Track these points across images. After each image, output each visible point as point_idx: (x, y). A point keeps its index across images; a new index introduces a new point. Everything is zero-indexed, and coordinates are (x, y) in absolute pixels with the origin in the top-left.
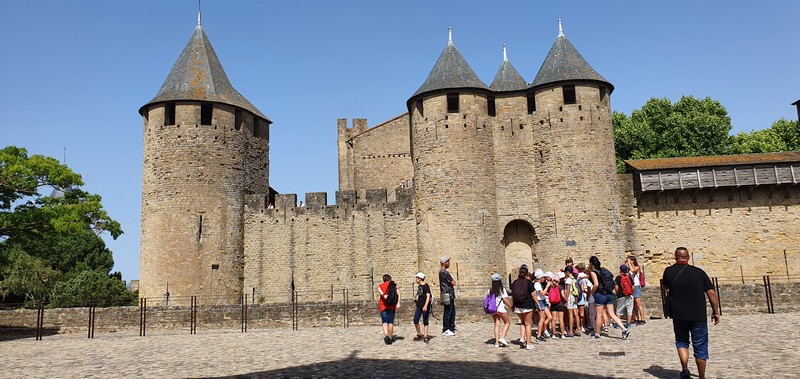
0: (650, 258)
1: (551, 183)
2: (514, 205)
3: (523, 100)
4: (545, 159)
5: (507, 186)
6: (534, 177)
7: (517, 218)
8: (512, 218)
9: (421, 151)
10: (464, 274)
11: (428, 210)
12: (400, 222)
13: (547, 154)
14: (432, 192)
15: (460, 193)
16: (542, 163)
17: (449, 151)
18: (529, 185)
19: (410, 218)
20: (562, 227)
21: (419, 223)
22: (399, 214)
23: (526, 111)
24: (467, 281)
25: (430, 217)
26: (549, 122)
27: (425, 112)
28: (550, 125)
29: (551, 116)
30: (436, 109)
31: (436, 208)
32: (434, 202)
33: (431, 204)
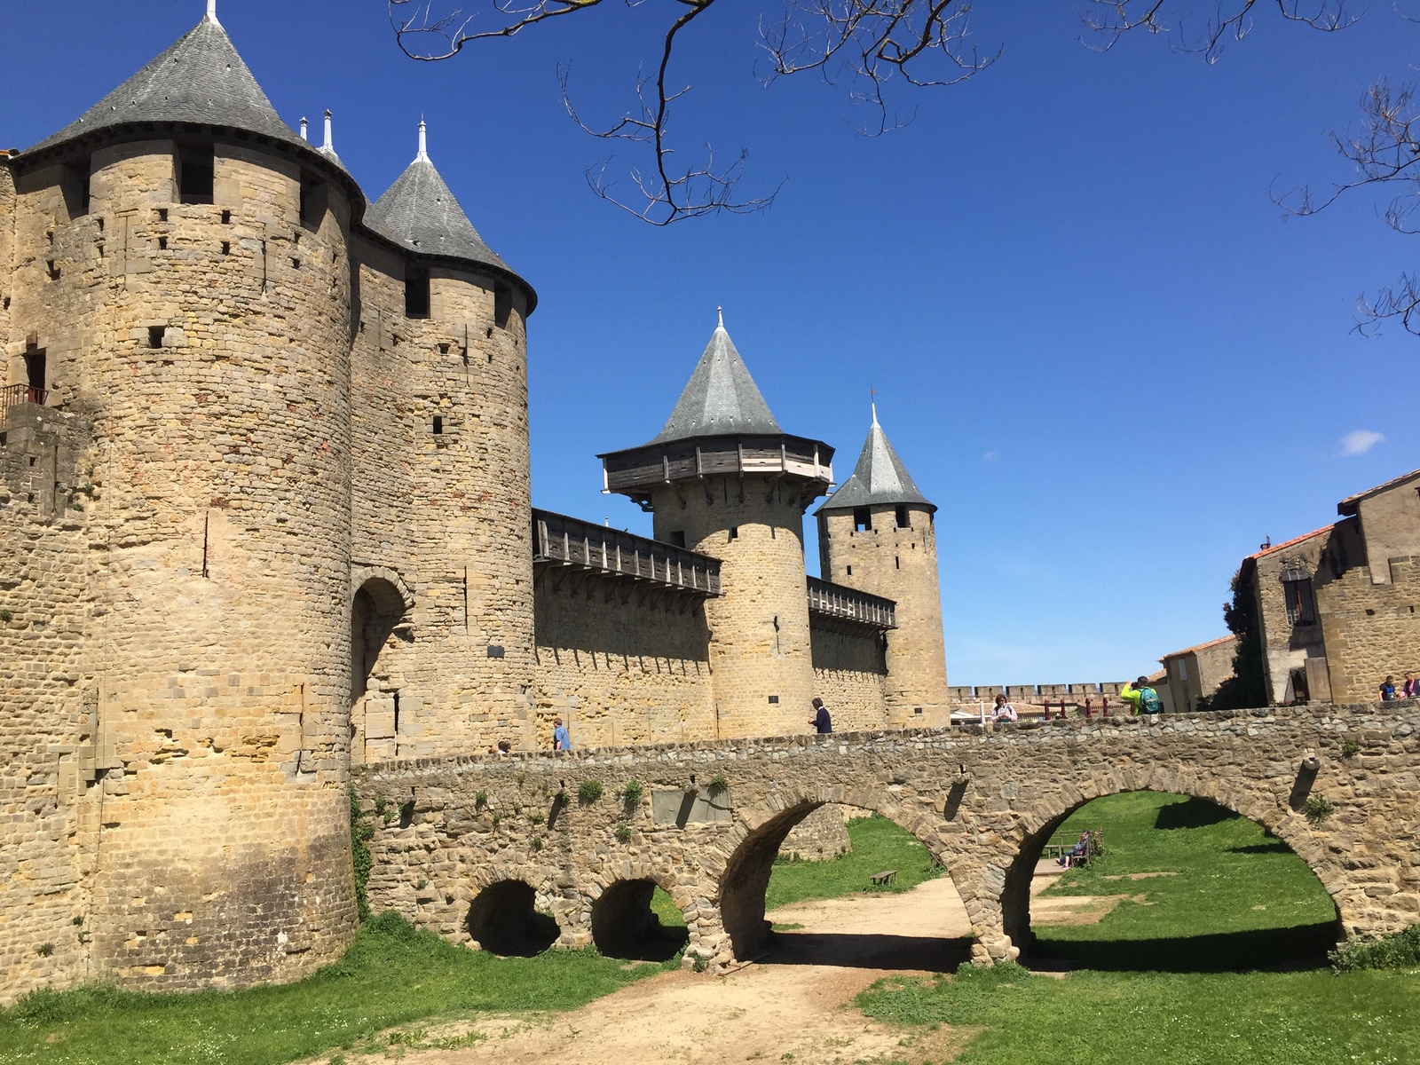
1: (459, 502)
2: (375, 539)
4: (448, 439)
7: (379, 574)
8: (369, 573)
9: (187, 308)
10: (318, 718)
11: (213, 504)
12: (34, 528)
13: (454, 429)
14: (235, 450)
15: (321, 473)
16: (439, 447)
17: (302, 342)
18: (404, 495)
19: (69, 522)
20: (480, 612)
21: (144, 543)
22: (31, 498)
23: (402, 307)
24: (322, 739)
25: (223, 530)
26: (464, 354)
27: (219, 190)
28: (466, 361)
29: (470, 342)
30: (267, 197)
31: (247, 504)
32: (240, 483)
33: (228, 489)
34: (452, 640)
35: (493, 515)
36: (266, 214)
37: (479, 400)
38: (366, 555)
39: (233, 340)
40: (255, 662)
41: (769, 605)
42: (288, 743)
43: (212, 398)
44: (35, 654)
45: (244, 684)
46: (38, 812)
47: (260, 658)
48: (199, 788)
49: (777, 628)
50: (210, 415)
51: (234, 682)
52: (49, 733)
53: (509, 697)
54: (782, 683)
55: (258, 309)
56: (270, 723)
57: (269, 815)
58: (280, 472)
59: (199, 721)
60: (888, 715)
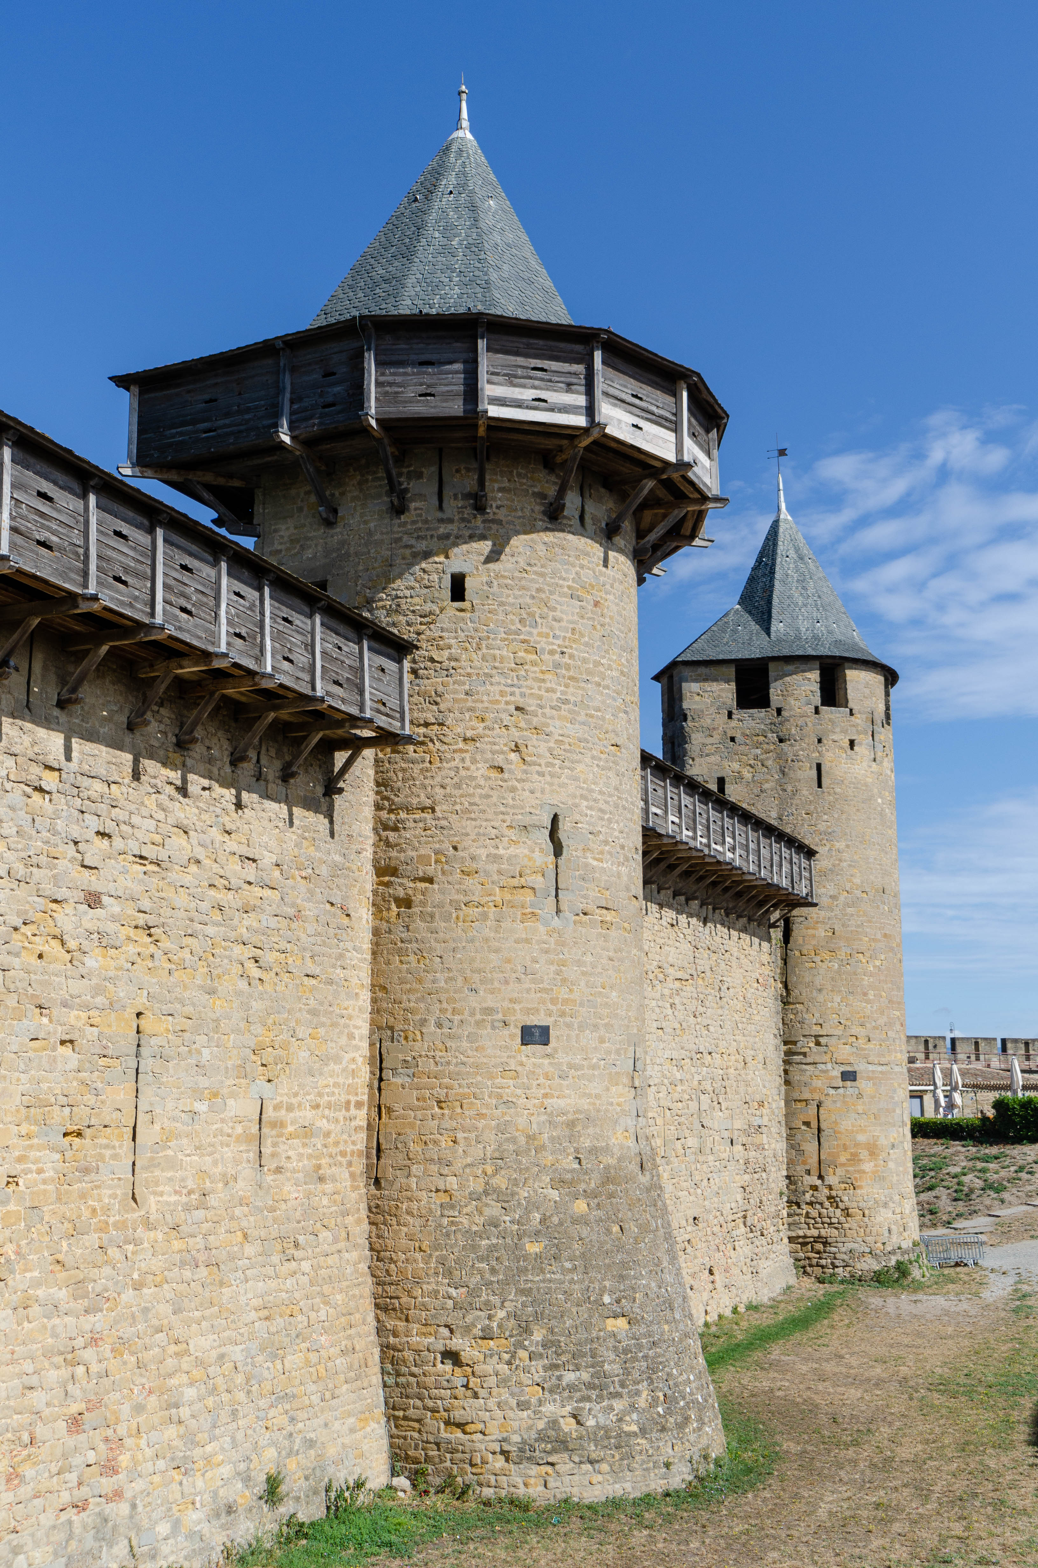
41: (537, 783)
49: (558, 850)
54: (563, 994)
60: (787, 1082)
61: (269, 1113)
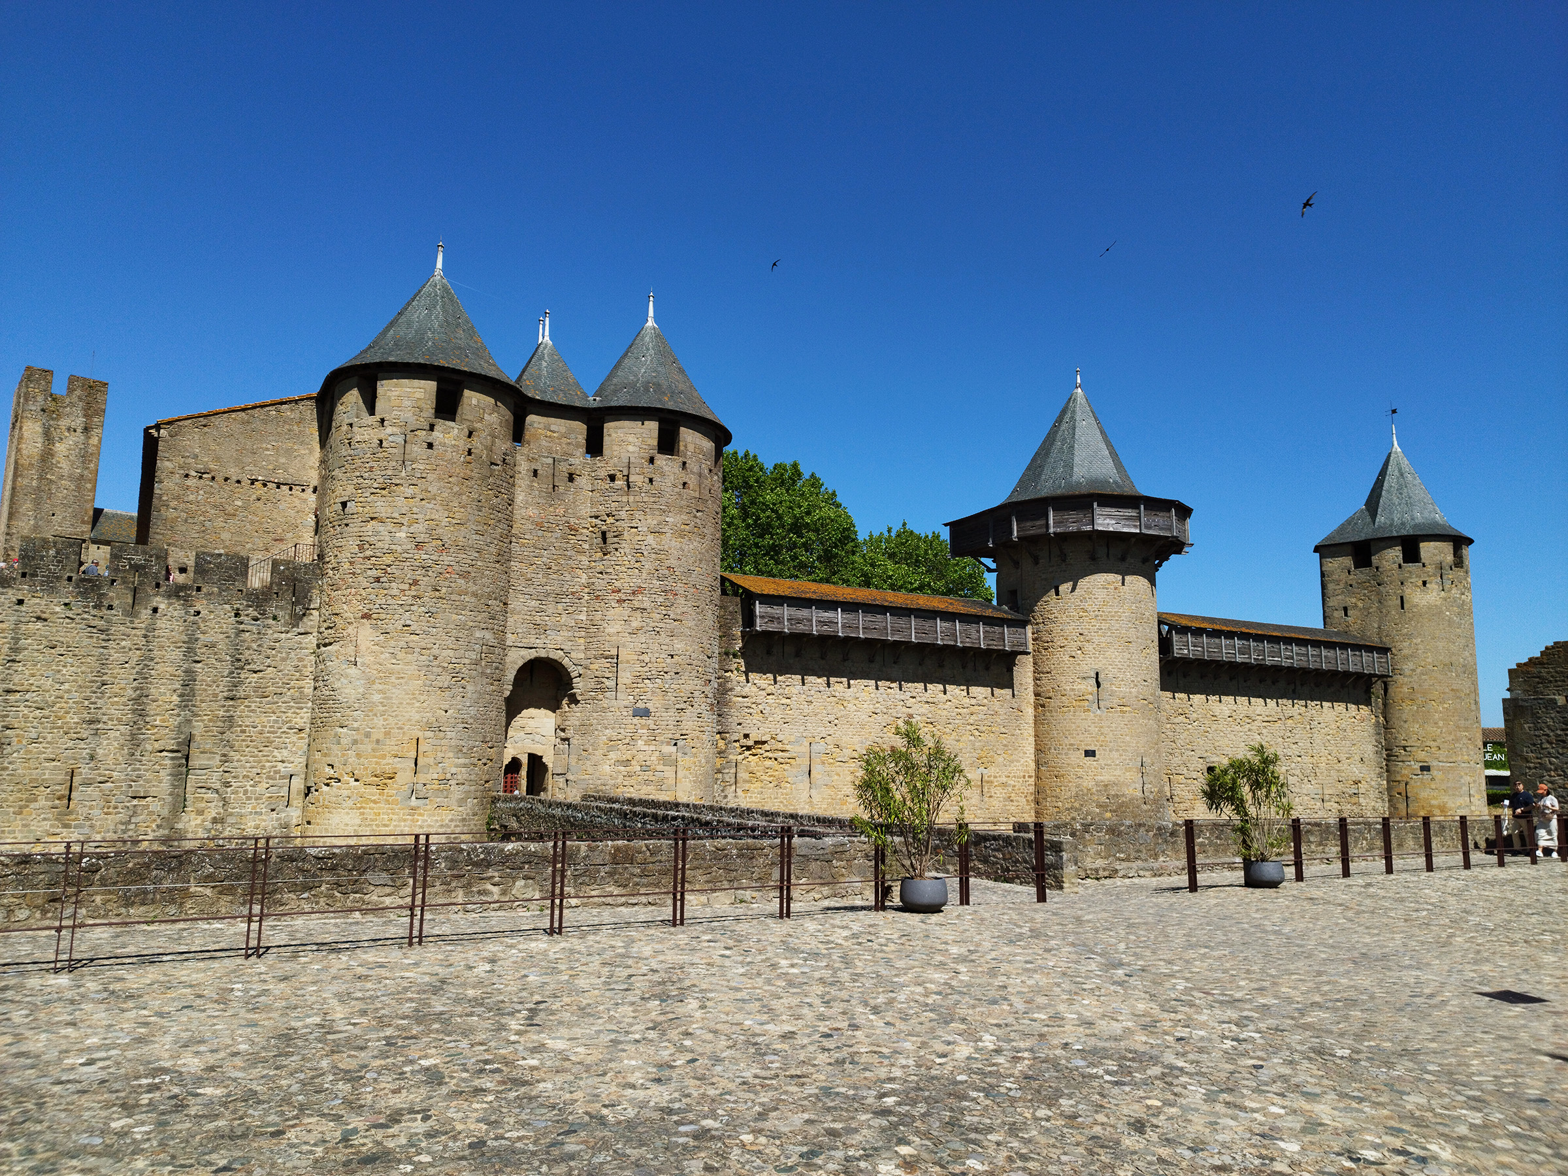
0: (749, 748)
1: (617, 596)
2: (540, 629)
3: (579, 429)
4: (611, 548)
5: (531, 590)
6: (584, 579)
7: (543, 654)
8: (533, 654)
9: (358, 487)
10: (431, 761)
11: (362, 618)
12: (276, 635)
13: (616, 540)
14: (378, 580)
15: (444, 590)
16: (605, 554)
17: (430, 500)
18: (573, 593)
19: (302, 631)
20: (628, 682)
21: (331, 644)
22: (275, 618)
23: (583, 450)
24: (435, 776)
25: (366, 634)
26: (628, 480)
27: (380, 405)
28: (629, 487)
29: (632, 470)
30: (409, 403)
31: (383, 616)
32: (379, 602)
33: (371, 606)
34: (605, 703)
35: (646, 605)
36: (409, 415)
37: (638, 515)
38: (532, 640)
39: (381, 506)
40: (382, 722)
41: (1089, 661)
42: (405, 776)
43: (367, 546)
44: (274, 713)
45: (374, 737)
46: (273, 810)
47: (385, 720)
48: (345, 805)
49: (1098, 685)
50: (364, 558)
51: (368, 735)
52: (283, 762)
53: (653, 748)
54: (1103, 738)
55: (398, 482)
56: (388, 764)
57: (385, 825)
58: (407, 593)
59: (346, 761)
60: (1387, 771)
61: (985, 778)
